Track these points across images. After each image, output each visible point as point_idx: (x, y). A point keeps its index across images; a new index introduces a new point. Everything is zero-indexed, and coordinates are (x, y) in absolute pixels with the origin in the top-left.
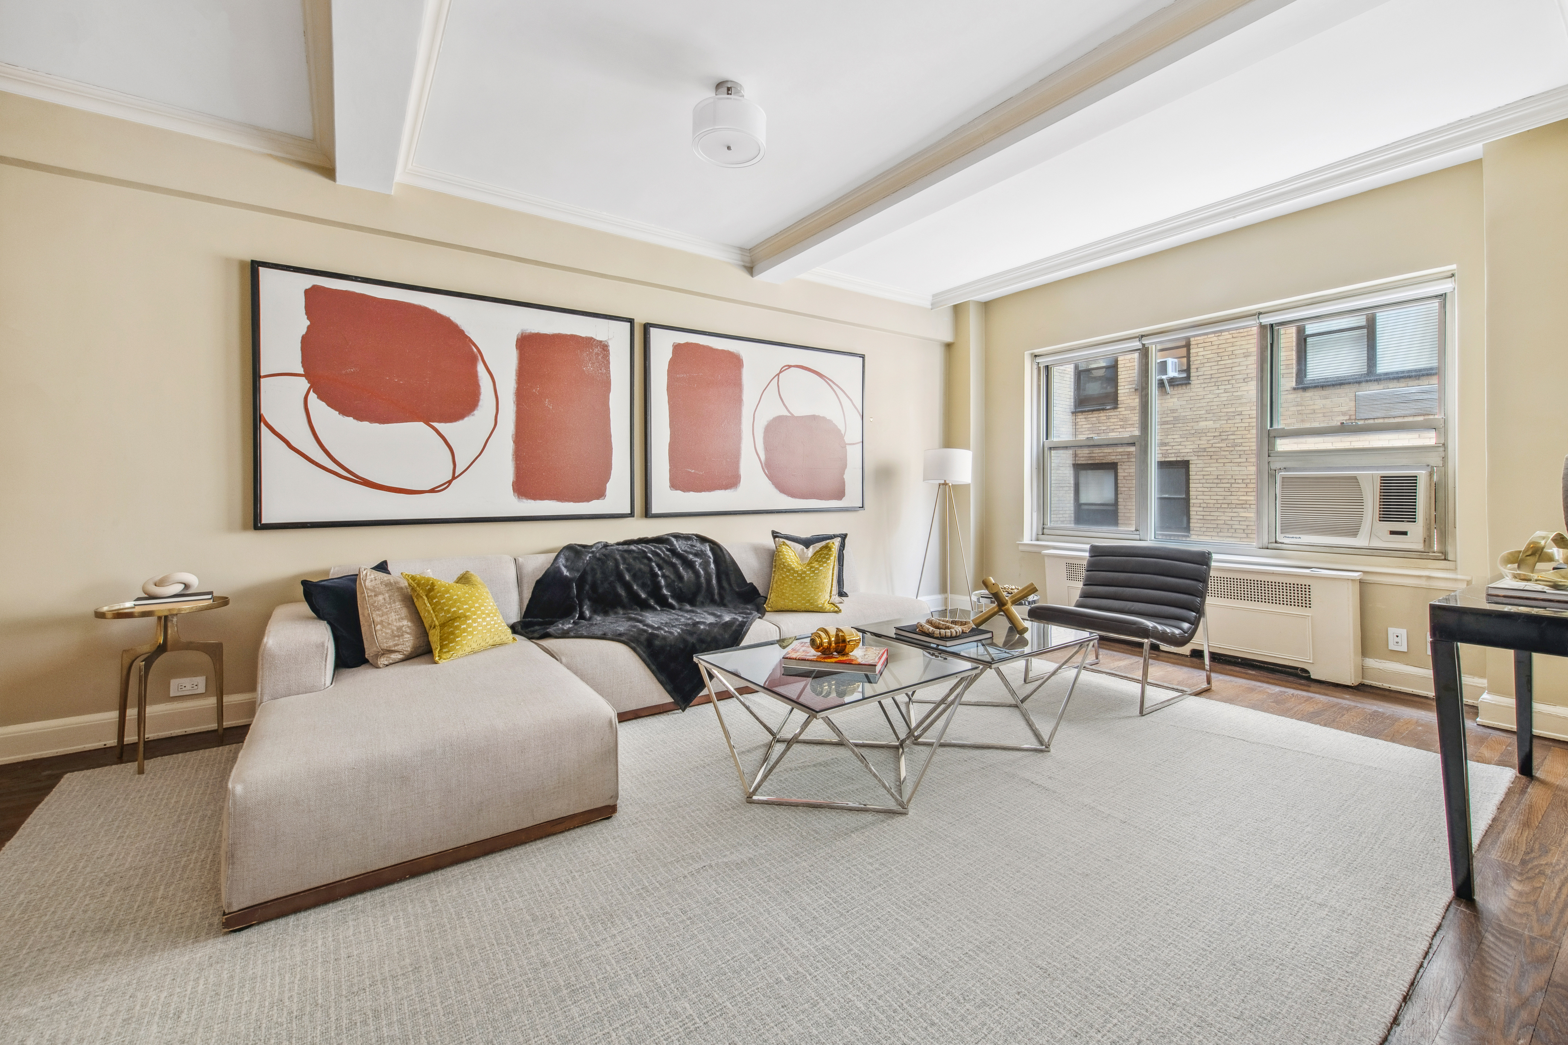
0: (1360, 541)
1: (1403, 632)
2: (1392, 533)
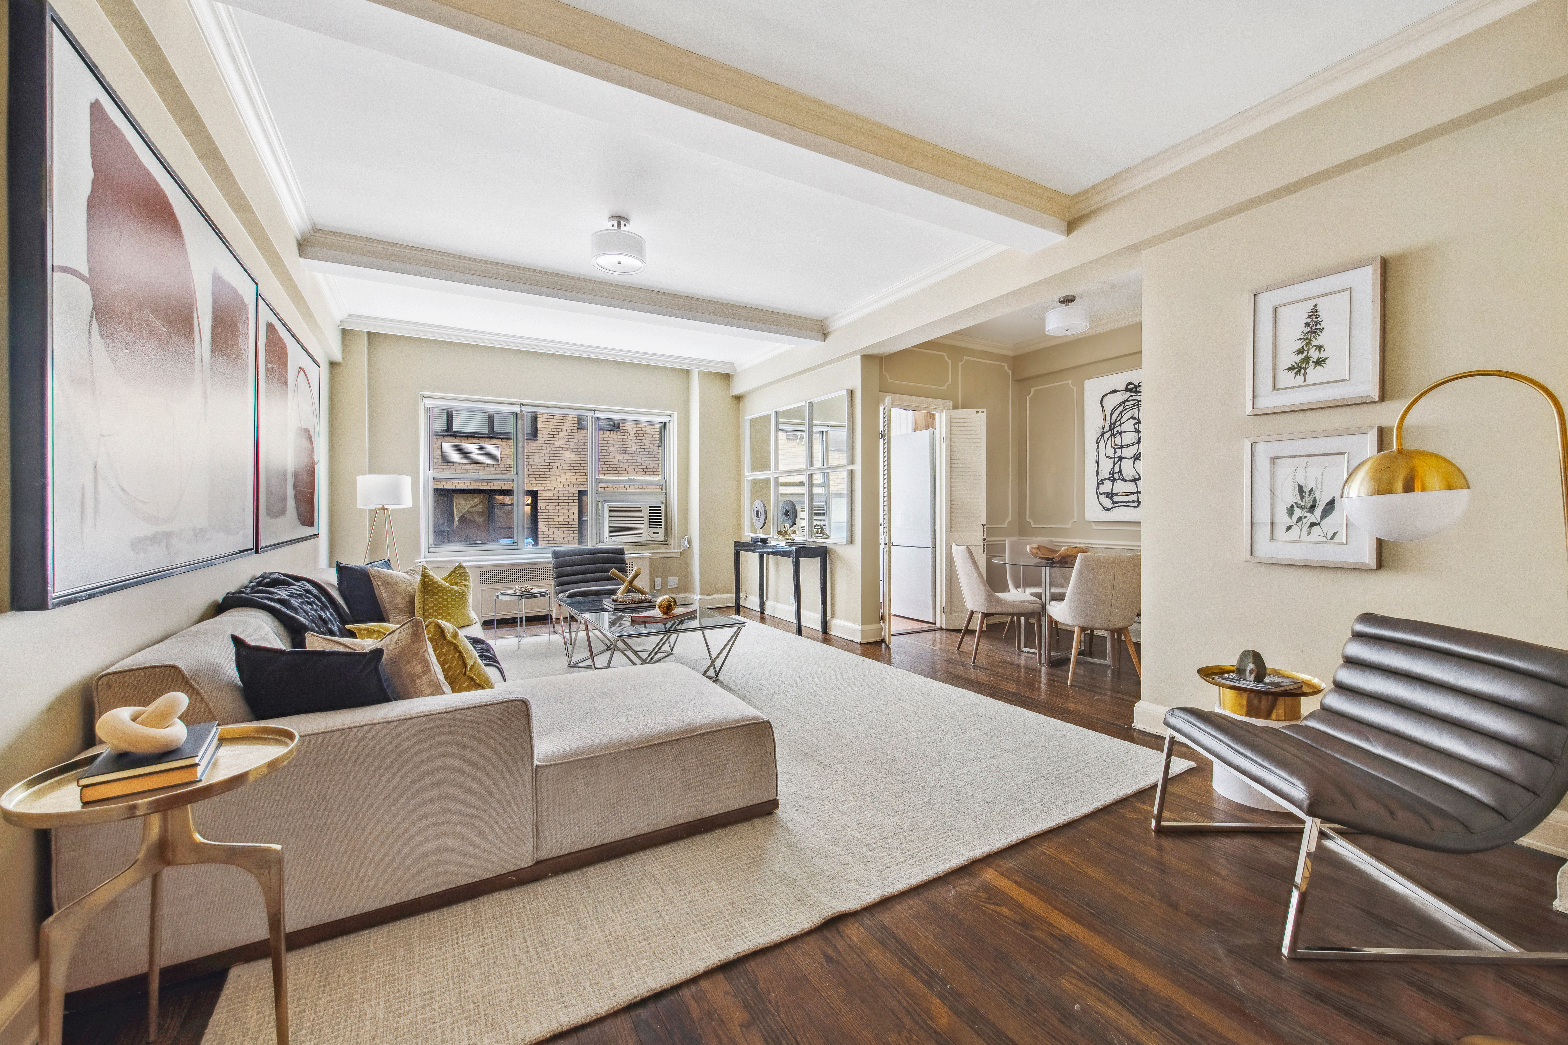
0: (643, 538)
1: (660, 579)
2: (654, 533)
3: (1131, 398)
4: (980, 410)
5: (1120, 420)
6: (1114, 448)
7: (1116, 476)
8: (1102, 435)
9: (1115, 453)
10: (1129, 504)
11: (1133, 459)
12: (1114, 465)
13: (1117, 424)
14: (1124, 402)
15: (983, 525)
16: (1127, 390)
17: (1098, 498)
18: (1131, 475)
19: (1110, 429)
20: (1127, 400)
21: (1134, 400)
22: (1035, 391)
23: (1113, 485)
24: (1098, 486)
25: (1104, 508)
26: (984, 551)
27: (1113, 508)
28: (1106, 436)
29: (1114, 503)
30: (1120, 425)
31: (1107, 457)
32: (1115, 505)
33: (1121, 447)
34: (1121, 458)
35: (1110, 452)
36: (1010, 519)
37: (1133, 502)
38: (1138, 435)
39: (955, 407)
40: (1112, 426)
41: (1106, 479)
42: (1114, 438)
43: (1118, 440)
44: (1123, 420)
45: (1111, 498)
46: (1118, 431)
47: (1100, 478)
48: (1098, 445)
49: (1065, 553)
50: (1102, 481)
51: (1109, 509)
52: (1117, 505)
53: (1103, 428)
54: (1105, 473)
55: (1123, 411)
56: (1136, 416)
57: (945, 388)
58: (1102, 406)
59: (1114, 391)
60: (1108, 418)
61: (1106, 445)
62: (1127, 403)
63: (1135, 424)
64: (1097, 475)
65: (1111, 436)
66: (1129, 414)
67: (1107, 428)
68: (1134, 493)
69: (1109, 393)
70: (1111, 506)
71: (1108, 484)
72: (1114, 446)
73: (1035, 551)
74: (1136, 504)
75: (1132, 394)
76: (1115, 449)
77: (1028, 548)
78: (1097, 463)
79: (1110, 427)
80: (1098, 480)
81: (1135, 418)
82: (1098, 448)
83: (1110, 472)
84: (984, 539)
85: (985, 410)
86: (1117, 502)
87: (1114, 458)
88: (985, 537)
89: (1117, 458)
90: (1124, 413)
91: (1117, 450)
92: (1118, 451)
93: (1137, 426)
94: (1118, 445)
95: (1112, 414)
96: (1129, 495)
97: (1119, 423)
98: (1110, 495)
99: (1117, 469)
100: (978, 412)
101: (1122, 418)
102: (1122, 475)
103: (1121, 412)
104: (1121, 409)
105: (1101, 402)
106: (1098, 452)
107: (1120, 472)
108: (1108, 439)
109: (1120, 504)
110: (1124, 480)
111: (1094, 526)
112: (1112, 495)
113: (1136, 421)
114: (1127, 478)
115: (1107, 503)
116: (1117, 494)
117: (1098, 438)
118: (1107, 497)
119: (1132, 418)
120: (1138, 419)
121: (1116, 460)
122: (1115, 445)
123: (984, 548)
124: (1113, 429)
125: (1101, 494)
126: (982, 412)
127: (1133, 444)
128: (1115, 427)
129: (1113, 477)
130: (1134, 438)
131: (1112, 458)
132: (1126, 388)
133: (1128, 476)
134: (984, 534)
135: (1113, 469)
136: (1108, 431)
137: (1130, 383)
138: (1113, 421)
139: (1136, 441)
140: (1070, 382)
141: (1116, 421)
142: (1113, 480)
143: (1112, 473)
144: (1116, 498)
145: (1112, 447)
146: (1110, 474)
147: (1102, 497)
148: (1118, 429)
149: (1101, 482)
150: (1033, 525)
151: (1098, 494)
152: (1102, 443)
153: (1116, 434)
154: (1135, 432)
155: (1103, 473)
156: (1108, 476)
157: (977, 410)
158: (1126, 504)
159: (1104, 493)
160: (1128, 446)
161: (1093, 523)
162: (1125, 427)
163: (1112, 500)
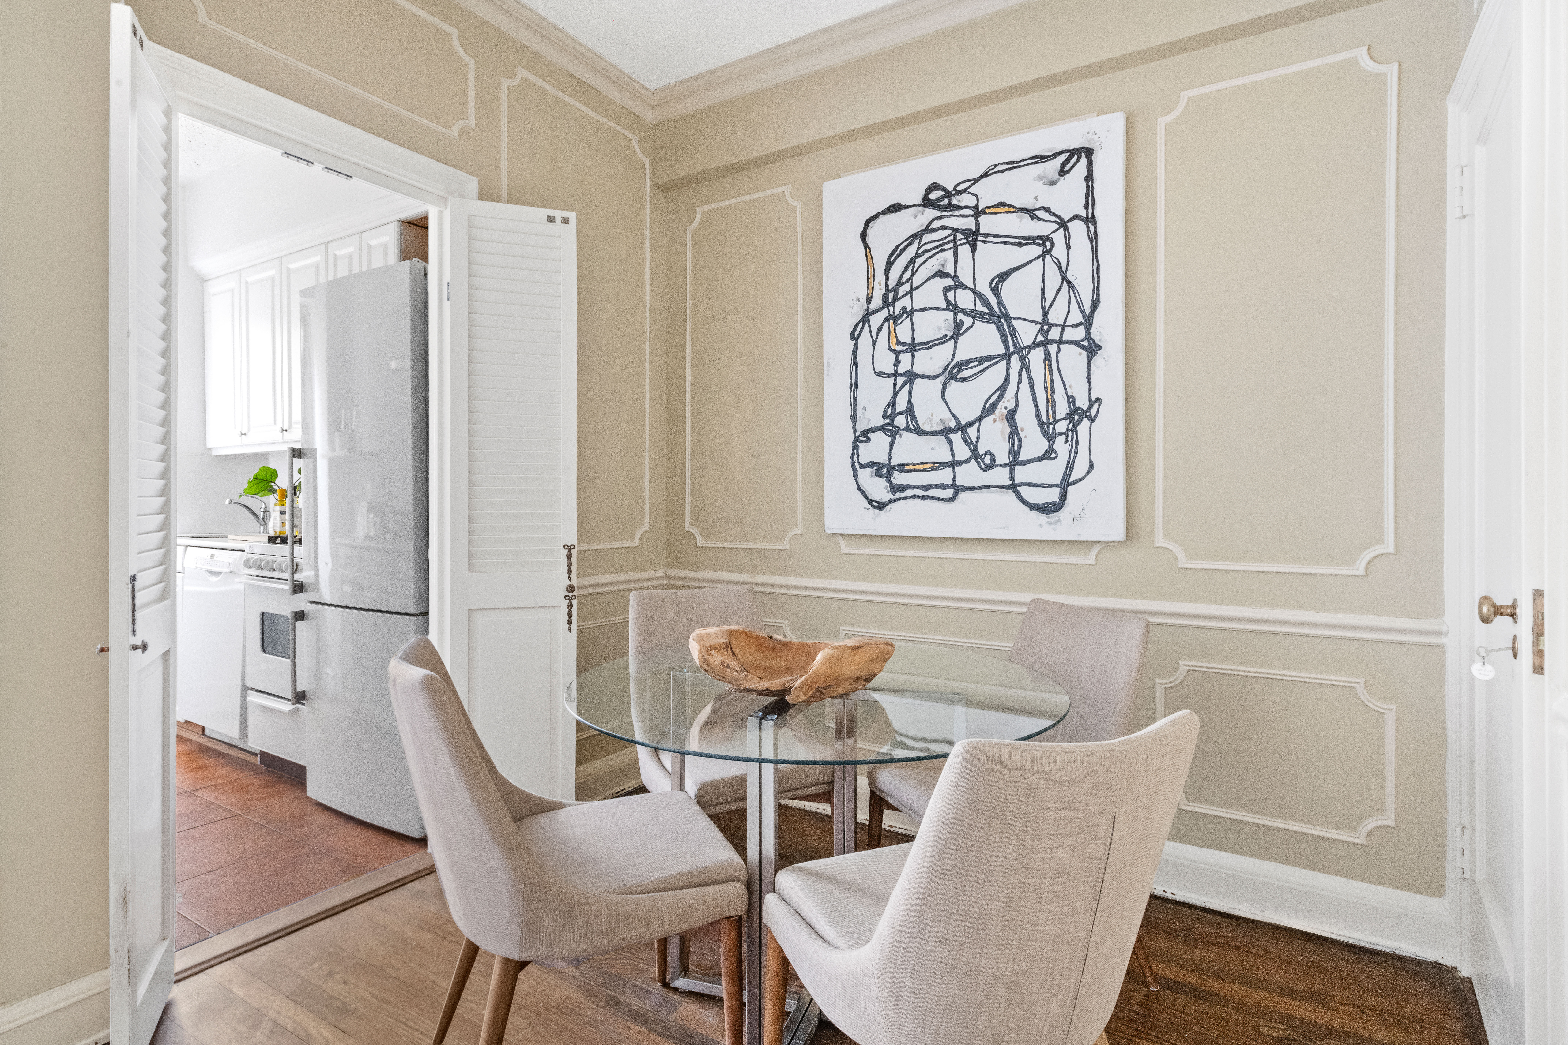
3: (936, 224)
4: (558, 214)
5: (910, 279)
6: (895, 351)
7: (900, 421)
8: (865, 319)
9: (897, 363)
10: (931, 493)
11: (941, 379)
12: (896, 393)
13: (902, 290)
14: (918, 236)
15: (569, 548)
16: (926, 202)
17: (856, 476)
18: (936, 419)
19: (886, 303)
20: (927, 230)
21: (943, 228)
22: (704, 213)
23: (892, 444)
24: (855, 447)
25: (870, 502)
26: (570, 622)
27: (891, 501)
28: (876, 320)
29: (895, 489)
30: (910, 293)
31: (879, 374)
32: (898, 495)
33: (913, 347)
34: (911, 377)
35: (886, 362)
36: (646, 527)
37: (943, 486)
38: (955, 317)
39: (487, 194)
40: (891, 295)
41: (874, 430)
42: (896, 325)
43: (904, 332)
44: (917, 281)
45: (888, 477)
46: (904, 309)
47: (861, 427)
48: (856, 346)
49: (828, 674)
50: (865, 433)
51: (881, 506)
52: (903, 495)
53: (869, 301)
54: (872, 417)
55: (917, 256)
56: (949, 269)
57: (454, 133)
58: (866, 246)
59: (896, 208)
60: (880, 276)
61: (874, 343)
62: (927, 238)
63: (946, 290)
64: (854, 419)
65: (887, 320)
66: (933, 265)
67: (877, 302)
68: (944, 465)
69: (884, 212)
70: (886, 496)
71: (880, 440)
72: (893, 346)
73: (717, 659)
74: (949, 493)
75: (939, 214)
76: (897, 353)
77: (694, 648)
78: (854, 387)
79: (885, 298)
80: (855, 431)
81: (947, 275)
82: (855, 352)
83: (885, 412)
84: (571, 589)
85: (572, 216)
86: (903, 488)
87: (895, 375)
88: (574, 582)
89: (901, 375)
90: (919, 261)
91: (902, 356)
92: (905, 358)
93: (950, 295)
94: (904, 344)
95: (889, 265)
96: (932, 469)
97: (906, 288)
98: (883, 470)
99: (901, 404)
100: (551, 219)
101: (913, 274)
102: (914, 418)
103: (912, 261)
104: (911, 251)
105: (863, 236)
106: (855, 361)
107: (910, 410)
108: (880, 329)
109: (909, 493)
110: (920, 432)
111: (845, 547)
112: (891, 468)
113: (949, 282)
114: (926, 428)
115: (879, 489)
116: (902, 468)
117: (856, 326)
118: (878, 474)
119: (941, 274)
120: (955, 277)
121: (901, 380)
122: (898, 343)
123: (570, 615)
124: (893, 304)
125: (862, 466)
126: (566, 221)
127: (943, 340)
128: (896, 299)
129: (891, 424)
130: (943, 324)
131: (890, 375)
132: (926, 198)
133: (930, 420)
134: (569, 572)
135: (892, 403)
136: (880, 309)
137: (935, 187)
138: (892, 283)
139: (950, 334)
140: (786, 189)
141: (899, 284)
142: (893, 432)
143: (890, 414)
144: (899, 478)
145: (889, 348)
146: (885, 416)
147: (865, 475)
148: (905, 302)
149: (862, 437)
150: (700, 542)
151: (855, 467)
152: (865, 340)
153: (900, 315)
154: (947, 309)
155: (868, 414)
156: (880, 421)
157: (552, 212)
158: (925, 492)
159: (870, 465)
160: (929, 345)
161: (841, 541)
162: (921, 299)
163: (889, 482)
